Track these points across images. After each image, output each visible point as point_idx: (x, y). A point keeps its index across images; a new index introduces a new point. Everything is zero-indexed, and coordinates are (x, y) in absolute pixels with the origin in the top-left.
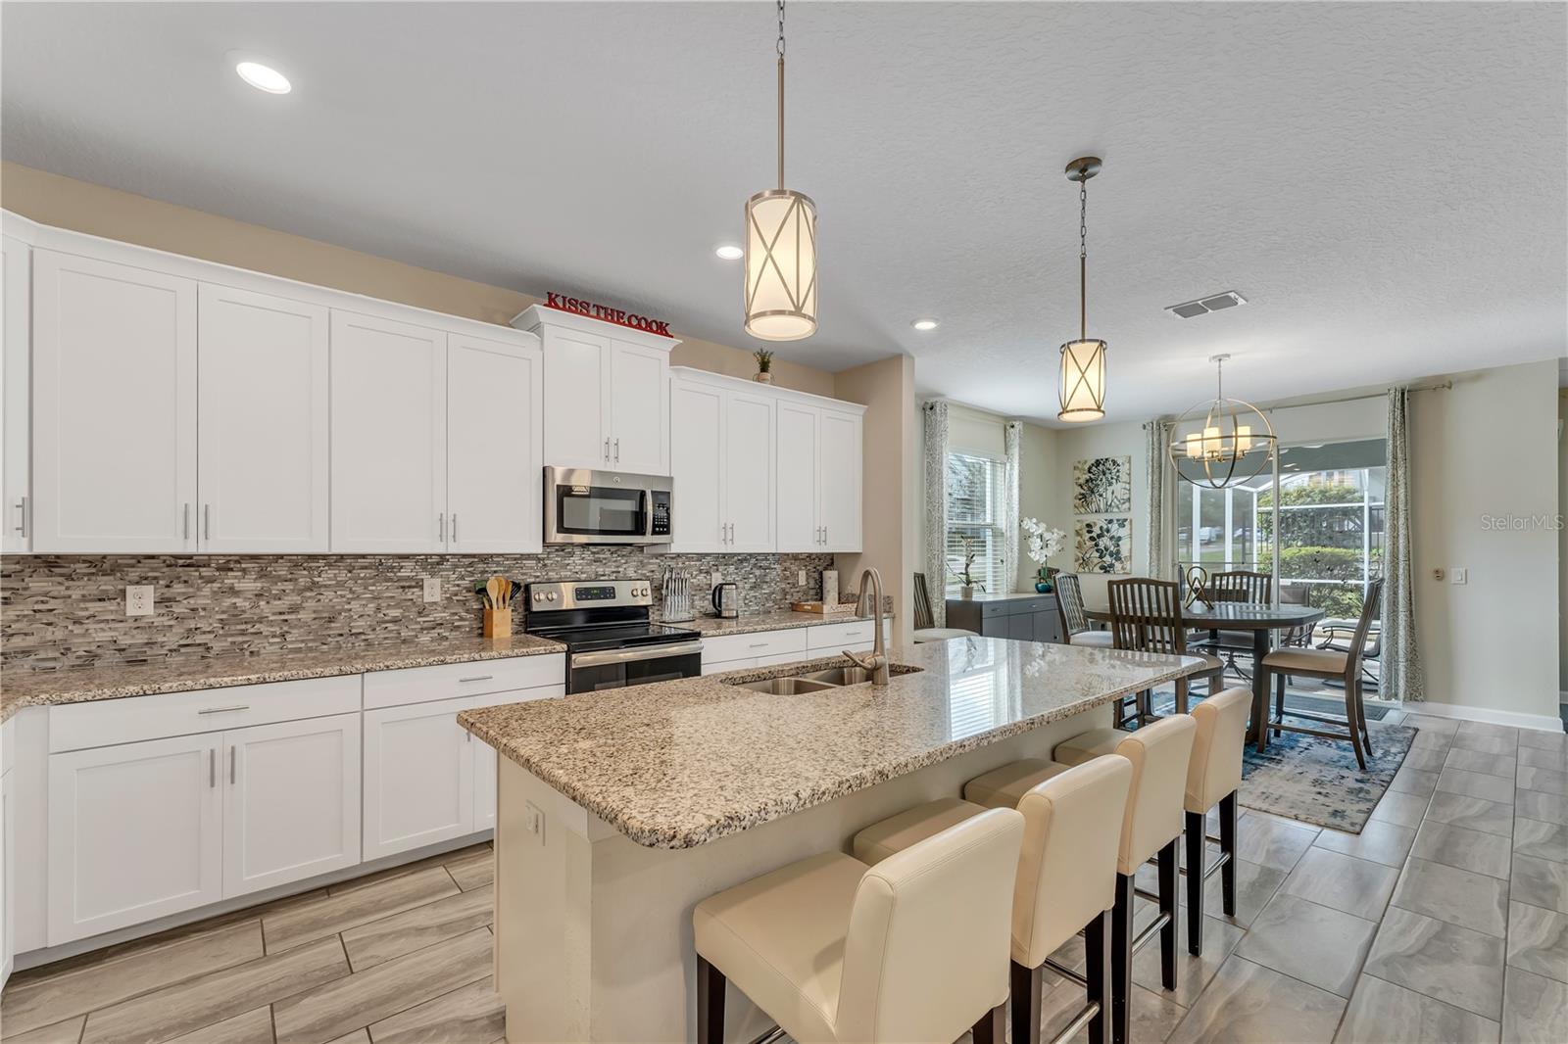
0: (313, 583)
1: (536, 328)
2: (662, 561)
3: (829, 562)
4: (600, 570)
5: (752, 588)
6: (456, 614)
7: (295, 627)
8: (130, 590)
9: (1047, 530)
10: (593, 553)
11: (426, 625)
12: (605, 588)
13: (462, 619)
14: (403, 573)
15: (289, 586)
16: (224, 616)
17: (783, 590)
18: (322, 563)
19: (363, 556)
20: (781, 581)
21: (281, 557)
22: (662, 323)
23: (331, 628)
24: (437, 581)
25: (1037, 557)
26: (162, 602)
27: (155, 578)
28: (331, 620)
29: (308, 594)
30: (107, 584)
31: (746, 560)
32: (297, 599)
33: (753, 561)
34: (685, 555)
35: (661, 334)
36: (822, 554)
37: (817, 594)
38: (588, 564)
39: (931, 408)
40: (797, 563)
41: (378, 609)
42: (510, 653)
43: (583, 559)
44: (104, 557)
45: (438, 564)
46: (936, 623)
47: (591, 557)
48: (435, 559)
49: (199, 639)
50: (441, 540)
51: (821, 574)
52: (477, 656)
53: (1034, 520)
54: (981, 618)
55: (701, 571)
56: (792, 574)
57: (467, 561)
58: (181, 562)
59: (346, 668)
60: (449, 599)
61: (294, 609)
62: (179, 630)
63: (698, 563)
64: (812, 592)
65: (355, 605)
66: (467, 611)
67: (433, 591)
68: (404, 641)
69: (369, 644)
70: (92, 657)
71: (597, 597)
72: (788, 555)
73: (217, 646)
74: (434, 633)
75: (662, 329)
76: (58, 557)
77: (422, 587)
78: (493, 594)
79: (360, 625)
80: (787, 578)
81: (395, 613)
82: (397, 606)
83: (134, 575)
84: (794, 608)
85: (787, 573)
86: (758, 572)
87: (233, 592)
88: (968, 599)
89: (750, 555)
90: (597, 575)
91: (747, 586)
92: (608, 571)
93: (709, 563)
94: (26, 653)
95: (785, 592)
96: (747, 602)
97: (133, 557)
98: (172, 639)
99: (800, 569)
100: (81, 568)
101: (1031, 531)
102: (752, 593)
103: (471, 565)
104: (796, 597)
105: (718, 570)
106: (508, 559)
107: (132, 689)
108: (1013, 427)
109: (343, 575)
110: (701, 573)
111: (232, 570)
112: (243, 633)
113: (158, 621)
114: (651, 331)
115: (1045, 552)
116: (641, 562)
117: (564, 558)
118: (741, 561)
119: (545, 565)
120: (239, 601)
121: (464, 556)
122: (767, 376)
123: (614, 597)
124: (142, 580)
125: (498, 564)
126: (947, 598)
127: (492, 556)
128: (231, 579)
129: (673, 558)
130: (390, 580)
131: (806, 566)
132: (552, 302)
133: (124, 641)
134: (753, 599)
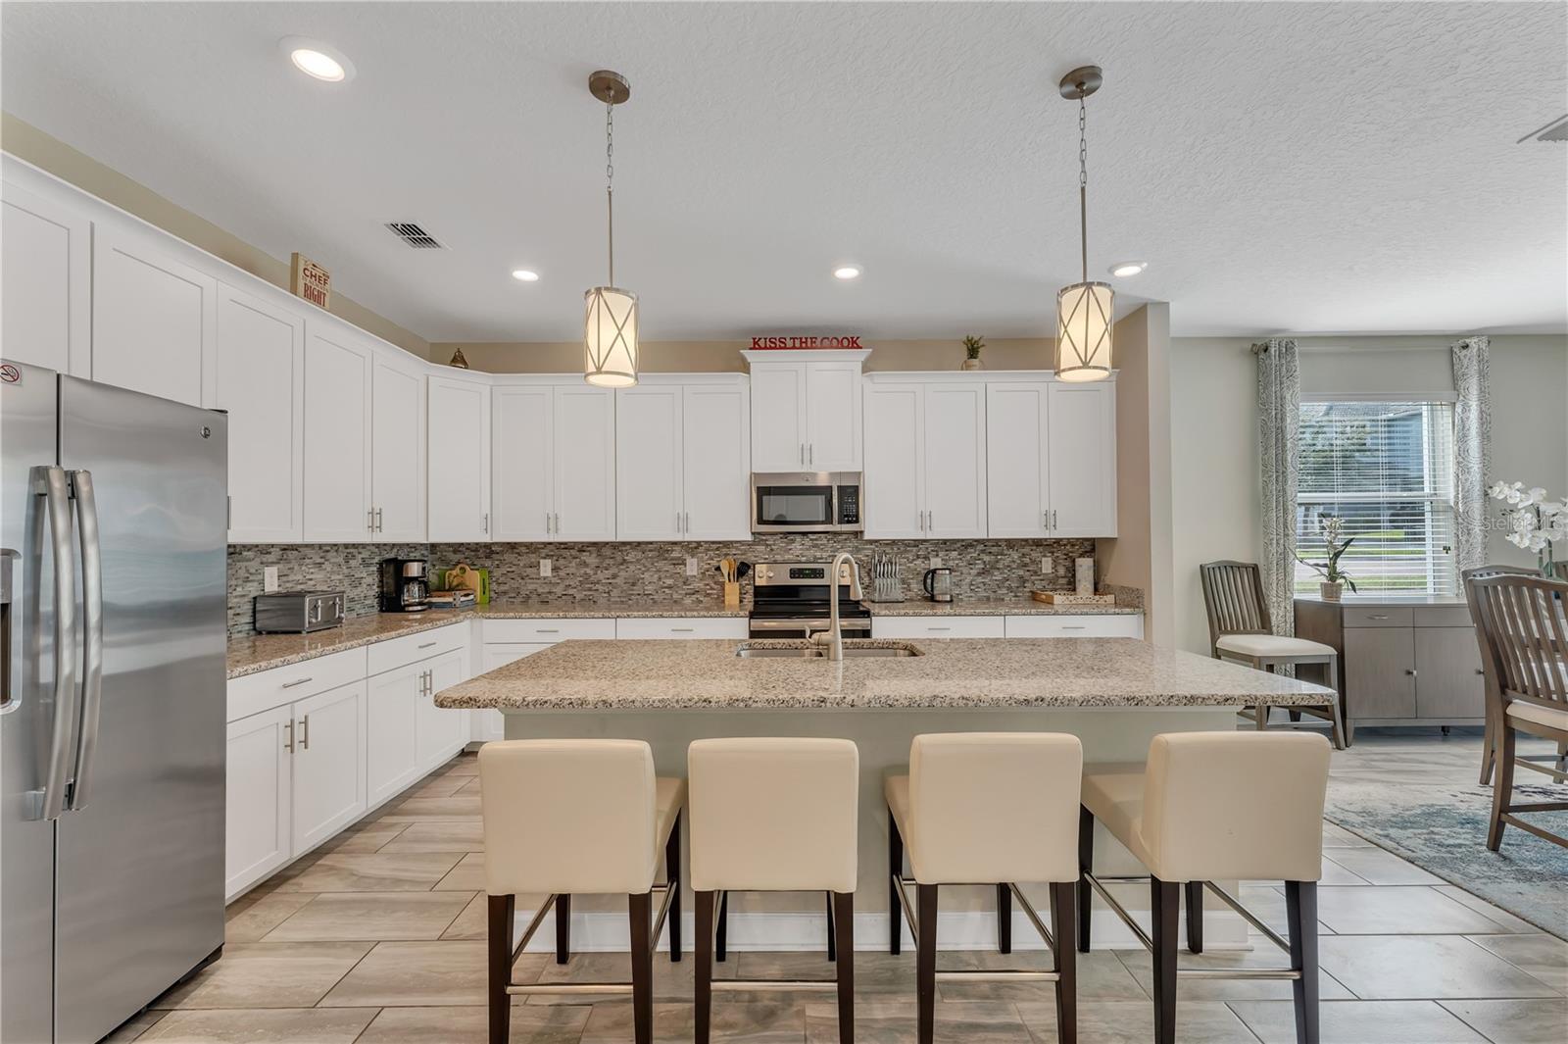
0: (624, 560)
1: (745, 368)
2: (877, 546)
3: (1089, 548)
4: (818, 554)
5: (979, 574)
6: (708, 585)
7: (614, 588)
8: (542, 561)
9: (1549, 499)
10: (811, 540)
11: (689, 591)
12: (816, 569)
13: (712, 589)
14: (674, 555)
15: (611, 562)
16: (581, 579)
17: (1021, 577)
18: (628, 547)
19: (651, 543)
20: (1017, 568)
21: (607, 543)
22: (852, 338)
23: (633, 590)
24: (695, 560)
25: (1526, 543)
26: (555, 569)
27: (552, 556)
28: (634, 584)
29: (622, 567)
30: (533, 558)
31: (971, 545)
32: (616, 571)
33: (981, 547)
35: (853, 347)
36: (1078, 539)
37: (1069, 583)
38: (807, 549)
39: (1266, 350)
40: (1041, 548)
41: (660, 579)
42: (706, 614)
43: (803, 544)
44: (532, 543)
45: (696, 548)
46: (1274, 629)
47: (810, 543)
48: (694, 545)
49: (571, 592)
50: (679, 531)
51: (1074, 561)
52: (683, 615)
53: (1519, 485)
54: (1342, 627)
55: (918, 557)
56: (1033, 561)
57: (715, 546)
58: (562, 546)
59: (607, 614)
60: (703, 573)
61: (614, 577)
62: (562, 586)
63: (915, 549)
64: (1064, 581)
65: (646, 575)
66: (715, 583)
67: (692, 567)
68: (675, 602)
69: (655, 602)
70: (528, 597)
71: (808, 576)
72: (1026, 540)
73: (579, 596)
74: (694, 597)
75: (853, 343)
76: (515, 543)
77: (685, 565)
78: (725, 572)
79: (650, 589)
80: (1026, 565)
81: (669, 582)
82: (671, 577)
83: (544, 552)
84: (1034, 597)
85: (1027, 560)
86: (987, 558)
87: (585, 564)
88: (1333, 601)
89: (976, 541)
90: (815, 557)
91: (974, 572)
92: (825, 555)
93: (926, 548)
94: (505, 593)
95: (1023, 581)
97: (543, 543)
98: (559, 590)
99: (1045, 556)
100: (524, 549)
101: (1511, 501)
102: (980, 579)
103: (717, 549)
104: (1039, 585)
105: (937, 555)
106: (743, 545)
107: (512, 614)
108: (1466, 347)
109: (640, 555)
111: (584, 551)
112: (590, 589)
113: (554, 580)
114: (843, 347)
115: (1543, 535)
116: (857, 547)
117: (788, 544)
118: (966, 548)
119: (772, 550)
120: (588, 571)
121: (713, 543)
122: (975, 362)
123: (823, 577)
124: (547, 556)
125: (737, 549)
126: (1296, 596)
127: (732, 542)
128: (585, 556)
129: (887, 544)
130: (666, 559)
131: (1053, 553)
132: (756, 345)
133: (540, 590)
134: (980, 586)
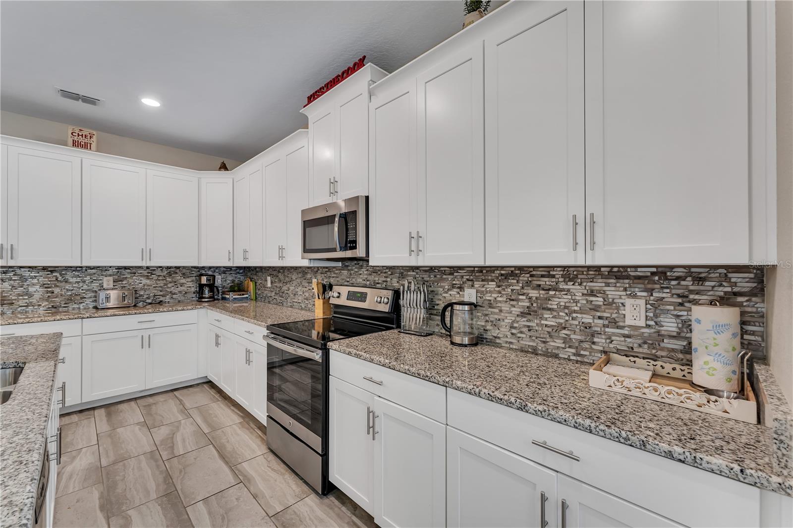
5: (522, 314)
12: (363, 293)
17: (587, 326)
20: (582, 311)
31: (513, 275)
33: (525, 277)
34: (438, 268)
40: (626, 283)
56: (609, 303)
57: (324, 270)
63: (450, 277)
71: (357, 299)
80: (596, 308)
85: (599, 300)
86: (534, 293)
89: (519, 268)
91: (516, 311)
93: (462, 277)
96: (514, 331)
99: (633, 295)
102: (523, 322)
105: (473, 286)
110: (453, 287)
118: (506, 277)
123: (365, 301)
131: (650, 290)
134: (525, 330)
